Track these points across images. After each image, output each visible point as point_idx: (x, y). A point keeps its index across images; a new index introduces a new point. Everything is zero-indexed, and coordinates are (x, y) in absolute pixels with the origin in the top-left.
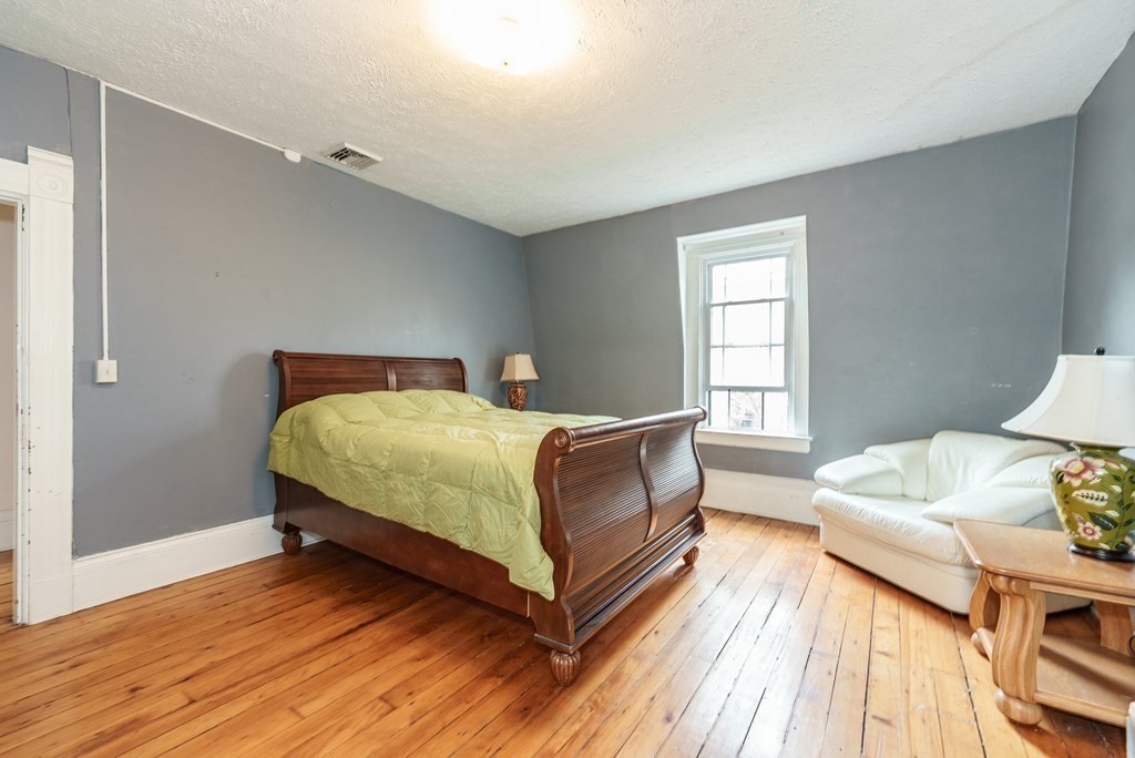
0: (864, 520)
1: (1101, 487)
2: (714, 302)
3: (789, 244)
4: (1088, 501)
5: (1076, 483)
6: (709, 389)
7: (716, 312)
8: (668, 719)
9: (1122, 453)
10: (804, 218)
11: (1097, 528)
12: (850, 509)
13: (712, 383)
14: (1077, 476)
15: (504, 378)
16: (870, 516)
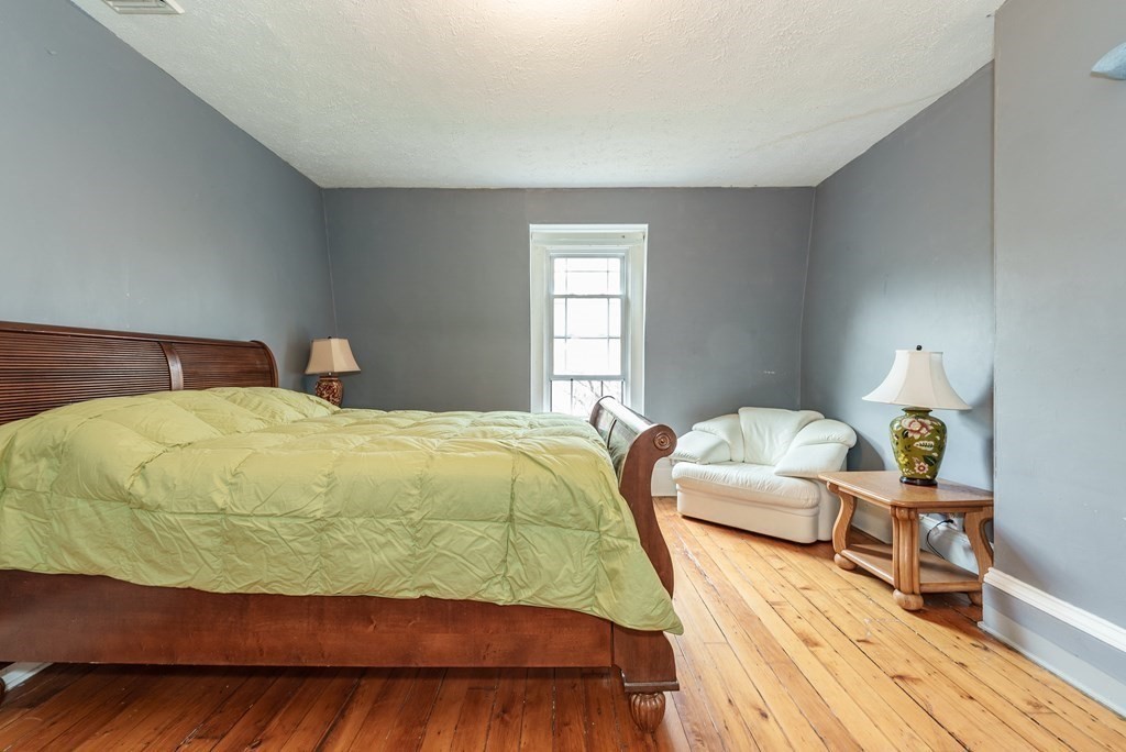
0: (730, 484)
1: (929, 439)
2: (555, 293)
3: (625, 247)
4: (923, 448)
5: (917, 436)
6: (552, 378)
7: (559, 304)
8: (765, 716)
9: (930, 414)
10: (646, 226)
11: (927, 466)
12: (715, 477)
13: (556, 373)
14: (918, 432)
15: (311, 370)
16: (734, 480)
